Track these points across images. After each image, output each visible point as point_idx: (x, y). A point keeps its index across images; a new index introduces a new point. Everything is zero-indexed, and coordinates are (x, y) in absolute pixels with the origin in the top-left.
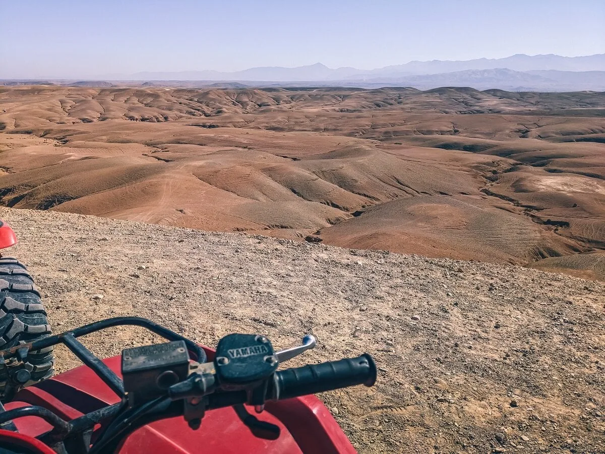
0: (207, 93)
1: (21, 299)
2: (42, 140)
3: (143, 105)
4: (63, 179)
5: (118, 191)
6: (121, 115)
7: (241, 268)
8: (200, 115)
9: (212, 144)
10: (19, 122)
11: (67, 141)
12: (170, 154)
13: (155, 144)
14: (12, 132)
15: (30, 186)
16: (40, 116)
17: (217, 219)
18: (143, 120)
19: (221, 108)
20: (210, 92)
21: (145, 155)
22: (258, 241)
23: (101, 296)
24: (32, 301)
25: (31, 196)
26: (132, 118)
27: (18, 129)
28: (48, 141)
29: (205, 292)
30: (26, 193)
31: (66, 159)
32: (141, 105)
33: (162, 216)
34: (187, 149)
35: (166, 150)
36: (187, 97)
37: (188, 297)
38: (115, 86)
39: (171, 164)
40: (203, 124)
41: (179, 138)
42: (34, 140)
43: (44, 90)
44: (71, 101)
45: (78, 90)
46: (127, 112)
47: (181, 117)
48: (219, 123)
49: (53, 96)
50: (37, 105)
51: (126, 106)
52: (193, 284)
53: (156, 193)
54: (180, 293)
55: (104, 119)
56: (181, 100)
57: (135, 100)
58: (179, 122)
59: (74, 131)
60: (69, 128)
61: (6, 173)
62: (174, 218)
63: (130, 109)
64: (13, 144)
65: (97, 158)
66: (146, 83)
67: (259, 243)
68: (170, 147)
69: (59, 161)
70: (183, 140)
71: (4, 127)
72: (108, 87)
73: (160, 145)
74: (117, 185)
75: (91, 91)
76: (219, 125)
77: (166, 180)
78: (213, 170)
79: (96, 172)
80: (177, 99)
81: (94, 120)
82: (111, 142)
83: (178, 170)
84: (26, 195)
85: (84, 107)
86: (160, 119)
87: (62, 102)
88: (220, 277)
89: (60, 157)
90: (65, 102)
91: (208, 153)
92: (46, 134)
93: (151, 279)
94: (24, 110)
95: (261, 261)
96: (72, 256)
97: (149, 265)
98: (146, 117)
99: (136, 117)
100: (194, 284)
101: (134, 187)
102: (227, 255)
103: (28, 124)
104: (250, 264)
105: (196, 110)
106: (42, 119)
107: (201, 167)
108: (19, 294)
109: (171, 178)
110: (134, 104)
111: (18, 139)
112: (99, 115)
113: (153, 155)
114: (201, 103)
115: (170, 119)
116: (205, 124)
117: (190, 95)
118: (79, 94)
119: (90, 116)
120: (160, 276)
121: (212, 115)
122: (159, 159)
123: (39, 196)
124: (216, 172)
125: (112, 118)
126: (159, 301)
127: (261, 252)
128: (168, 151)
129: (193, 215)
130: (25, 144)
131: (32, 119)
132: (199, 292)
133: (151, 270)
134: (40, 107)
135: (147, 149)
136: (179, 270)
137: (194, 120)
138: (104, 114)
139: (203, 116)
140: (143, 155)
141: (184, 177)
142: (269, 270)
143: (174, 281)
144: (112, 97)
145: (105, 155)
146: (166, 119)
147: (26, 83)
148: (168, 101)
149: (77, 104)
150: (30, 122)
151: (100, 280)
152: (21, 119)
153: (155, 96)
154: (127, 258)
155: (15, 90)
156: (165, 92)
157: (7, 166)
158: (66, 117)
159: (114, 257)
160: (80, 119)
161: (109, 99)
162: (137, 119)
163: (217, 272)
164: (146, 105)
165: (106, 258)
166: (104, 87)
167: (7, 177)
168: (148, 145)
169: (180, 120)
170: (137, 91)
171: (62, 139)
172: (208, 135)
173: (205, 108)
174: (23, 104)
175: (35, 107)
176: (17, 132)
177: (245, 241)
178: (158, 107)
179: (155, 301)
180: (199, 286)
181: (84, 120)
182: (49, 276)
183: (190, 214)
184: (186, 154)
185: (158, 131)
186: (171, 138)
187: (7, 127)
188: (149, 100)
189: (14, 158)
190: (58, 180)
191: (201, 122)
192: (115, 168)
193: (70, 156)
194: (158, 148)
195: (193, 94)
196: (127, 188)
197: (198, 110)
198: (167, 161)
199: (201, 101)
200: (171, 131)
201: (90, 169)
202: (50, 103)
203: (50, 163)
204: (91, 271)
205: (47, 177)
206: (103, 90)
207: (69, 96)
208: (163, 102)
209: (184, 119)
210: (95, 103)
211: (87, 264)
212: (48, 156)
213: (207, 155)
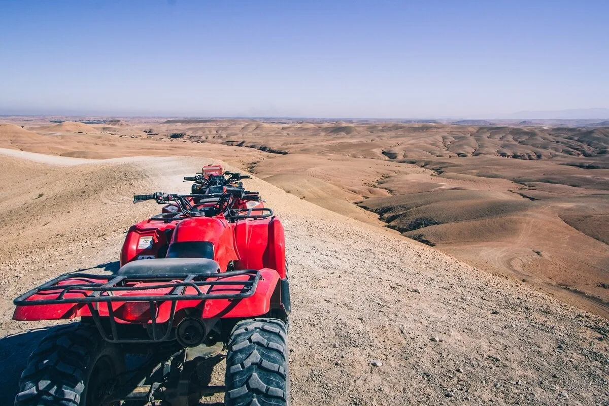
0: (591, 132)
1: (265, 379)
2: (423, 169)
3: (518, 142)
4: (432, 205)
5: (477, 223)
6: (494, 151)
7: (555, 377)
8: (579, 155)
9: (588, 186)
10: (408, 154)
11: (442, 172)
12: (537, 192)
13: (523, 181)
14: (400, 162)
15: (405, 208)
16: (425, 149)
17: (579, 269)
18: (515, 157)
19: (605, 148)
20: (595, 131)
21: (511, 191)
22: (599, 336)
23: (379, 364)
24: (274, 383)
25: (404, 216)
26: (504, 155)
27: (406, 159)
28: (427, 171)
29: (491, 401)
30: (401, 213)
31: (438, 188)
32: (515, 142)
33: (516, 255)
34: (557, 189)
35: (534, 188)
36: (566, 136)
37: (468, 400)
38: (494, 124)
39: (535, 203)
40: (580, 164)
41: (549, 176)
42: (416, 169)
43: (431, 127)
44: (451, 137)
45: (459, 128)
46: (500, 149)
47: (556, 156)
48: (600, 164)
49: (437, 133)
50: (424, 140)
51: (501, 143)
52: (482, 382)
53: (514, 230)
54: (461, 390)
55: (477, 154)
56: (560, 139)
57: (510, 138)
58: (552, 161)
59: (449, 163)
60: (445, 161)
61: (390, 195)
62: (529, 259)
63: (503, 146)
64: (400, 172)
65: (464, 190)
66: (524, 122)
67: (600, 339)
68: (537, 185)
69: (432, 188)
70: (555, 179)
71: (396, 157)
72: (487, 125)
73: (528, 183)
74: (478, 217)
75: (470, 129)
76: (599, 166)
77: (528, 218)
78: (583, 214)
79: (462, 203)
80: (554, 138)
81: (469, 155)
82: (479, 176)
83: (542, 210)
84: (401, 215)
85: (461, 143)
86: (533, 157)
87: (444, 138)
88: (519, 383)
89: (433, 186)
90: (447, 139)
91: (582, 195)
92: (425, 165)
93: (438, 357)
94: (412, 144)
95: (590, 374)
96: (379, 304)
97: (444, 337)
98: (518, 154)
99: (508, 154)
100: (484, 382)
101: (494, 222)
102: (545, 348)
103: (413, 155)
104: (571, 374)
105: (574, 149)
106: (425, 152)
107: (569, 210)
108: (265, 373)
109: (533, 218)
110: (508, 141)
111: (404, 167)
112: (474, 151)
113: (519, 192)
114: (582, 142)
115: (543, 157)
116: (582, 164)
117: (570, 134)
118: (460, 132)
119: (465, 151)
120: (450, 357)
121: (592, 155)
122: (524, 196)
123: (411, 217)
124: (586, 217)
125: (485, 154)
126: (433, 393)
127: (596, 356)
128: (535, 189)
129: (550, 259)
130: (408, 172)
131: (417, 151)
132: (484, 396)
133: (444, 345)
134: (425, 142)
135: (514, 186)
136: (474, 354)
137: (570, 159)
138: (478, 150)
139: (581, 156)
140: (509, 190)
141: (547, 217)
142: (596, 393)
143: (461, 370)
144: (488, 135)
145: (472, 188)
146: (539, 157)
147: (418, 122)
148: (544, 139)
149: (456, 140)
150: (416, 154)
151: (389, 343)
152: (410, 151)
153: (532, 134)
154: (426, 321)
155: (409, 128)
156: (543, 131)
157: (392, 189)
158: (445, 151)
159: (415, 317)
160: (457, 153)
161: (485, 136)
162: (508, 156)
163: (520, 373)
164: (520, 142)
165: (406, 315)
166: (483, 125)
167: (390, 198)
168: (515, 181)
169: (555, 159)
170: (514, 129)
171: (438, 170)
172: (584, 176)
173: (586, 148)
174: (413, 139)
175: (422, 142)
176: (404, 162)
177: (580, 331)
178: (533, 145)
179: (429, 391)
180: (489, 387)
181: (460, 155)
182: (348, 322)
183: (547, 258)
184: (555, 194)
185: (528, 168)
186: (541, 176)
187: (398, 157)
188: (524, 138)
189: (398, 183)
190: (428, 205)
191: (578, 162)
192: (478, 201)
193: (441, 185)
194: (525, 185)
195: (574, 133)
196: (487, 221)
197: (577, 149)
198: (532, 199)
199: (581, 140)
200: (542, 169)
201: (456, 199)
202: (435, 139)
203: (425, 190)
204: (385, 329)
205: (420, 202)
206: (481, 128)
207: (451, 133)
208: (539, 140)
209: (559, 158)
210: (472, 140)
211: (386, 318)
212: (424, 184)
213: (580, 197)
